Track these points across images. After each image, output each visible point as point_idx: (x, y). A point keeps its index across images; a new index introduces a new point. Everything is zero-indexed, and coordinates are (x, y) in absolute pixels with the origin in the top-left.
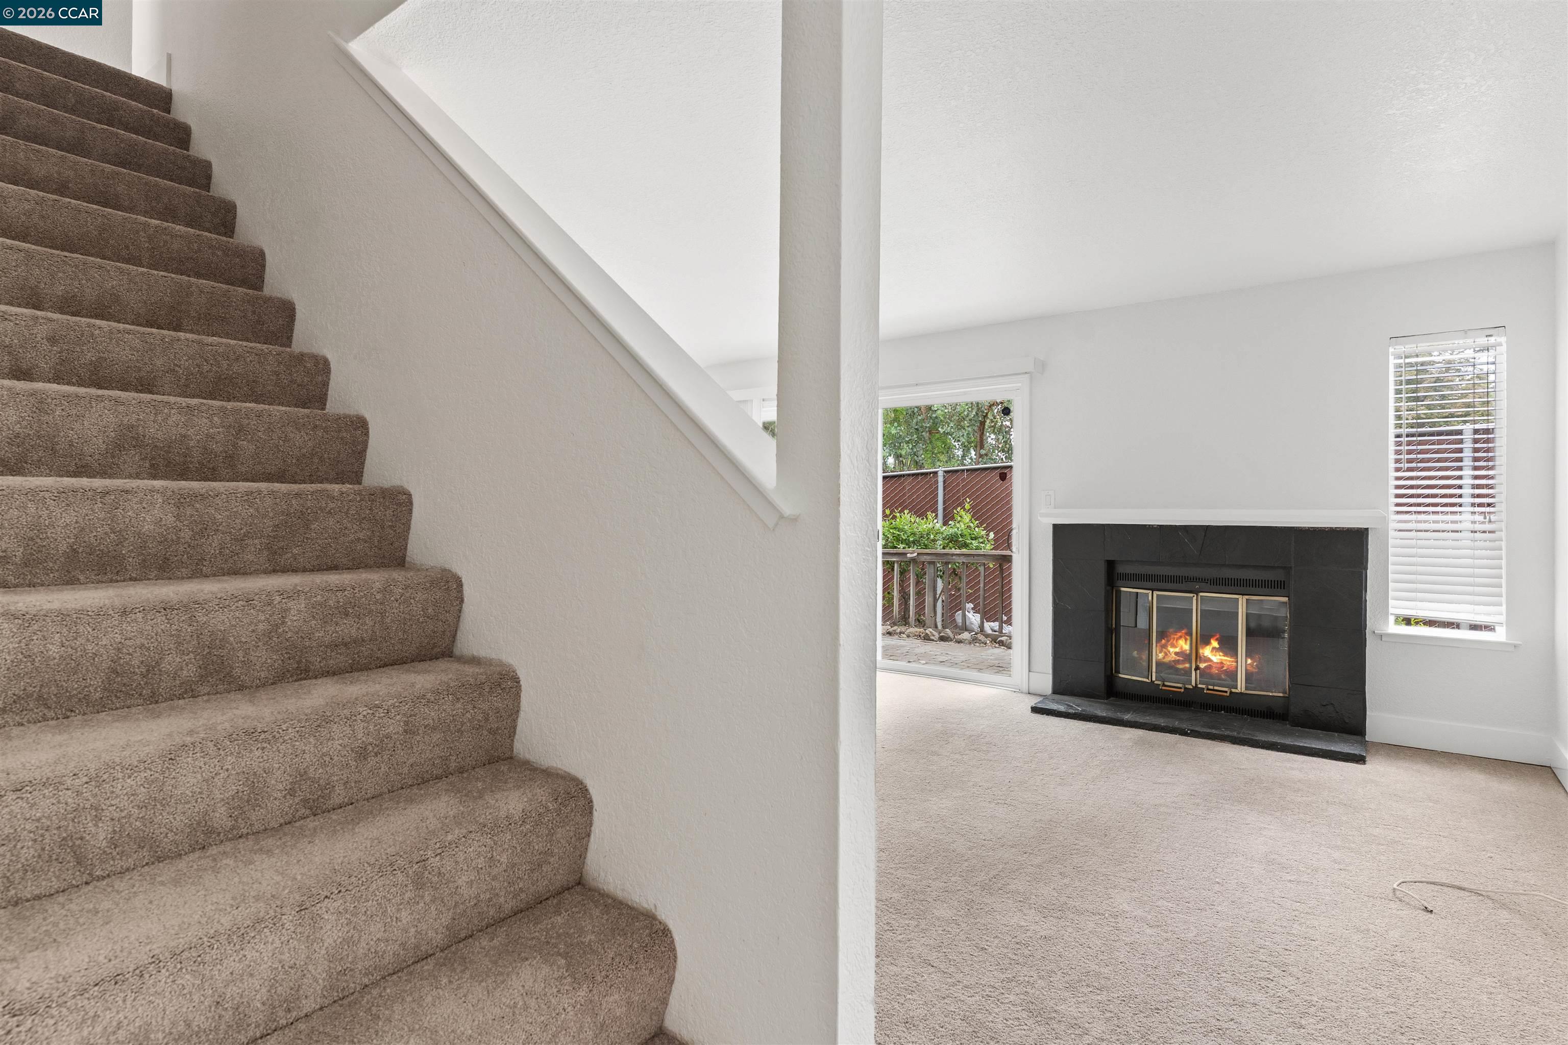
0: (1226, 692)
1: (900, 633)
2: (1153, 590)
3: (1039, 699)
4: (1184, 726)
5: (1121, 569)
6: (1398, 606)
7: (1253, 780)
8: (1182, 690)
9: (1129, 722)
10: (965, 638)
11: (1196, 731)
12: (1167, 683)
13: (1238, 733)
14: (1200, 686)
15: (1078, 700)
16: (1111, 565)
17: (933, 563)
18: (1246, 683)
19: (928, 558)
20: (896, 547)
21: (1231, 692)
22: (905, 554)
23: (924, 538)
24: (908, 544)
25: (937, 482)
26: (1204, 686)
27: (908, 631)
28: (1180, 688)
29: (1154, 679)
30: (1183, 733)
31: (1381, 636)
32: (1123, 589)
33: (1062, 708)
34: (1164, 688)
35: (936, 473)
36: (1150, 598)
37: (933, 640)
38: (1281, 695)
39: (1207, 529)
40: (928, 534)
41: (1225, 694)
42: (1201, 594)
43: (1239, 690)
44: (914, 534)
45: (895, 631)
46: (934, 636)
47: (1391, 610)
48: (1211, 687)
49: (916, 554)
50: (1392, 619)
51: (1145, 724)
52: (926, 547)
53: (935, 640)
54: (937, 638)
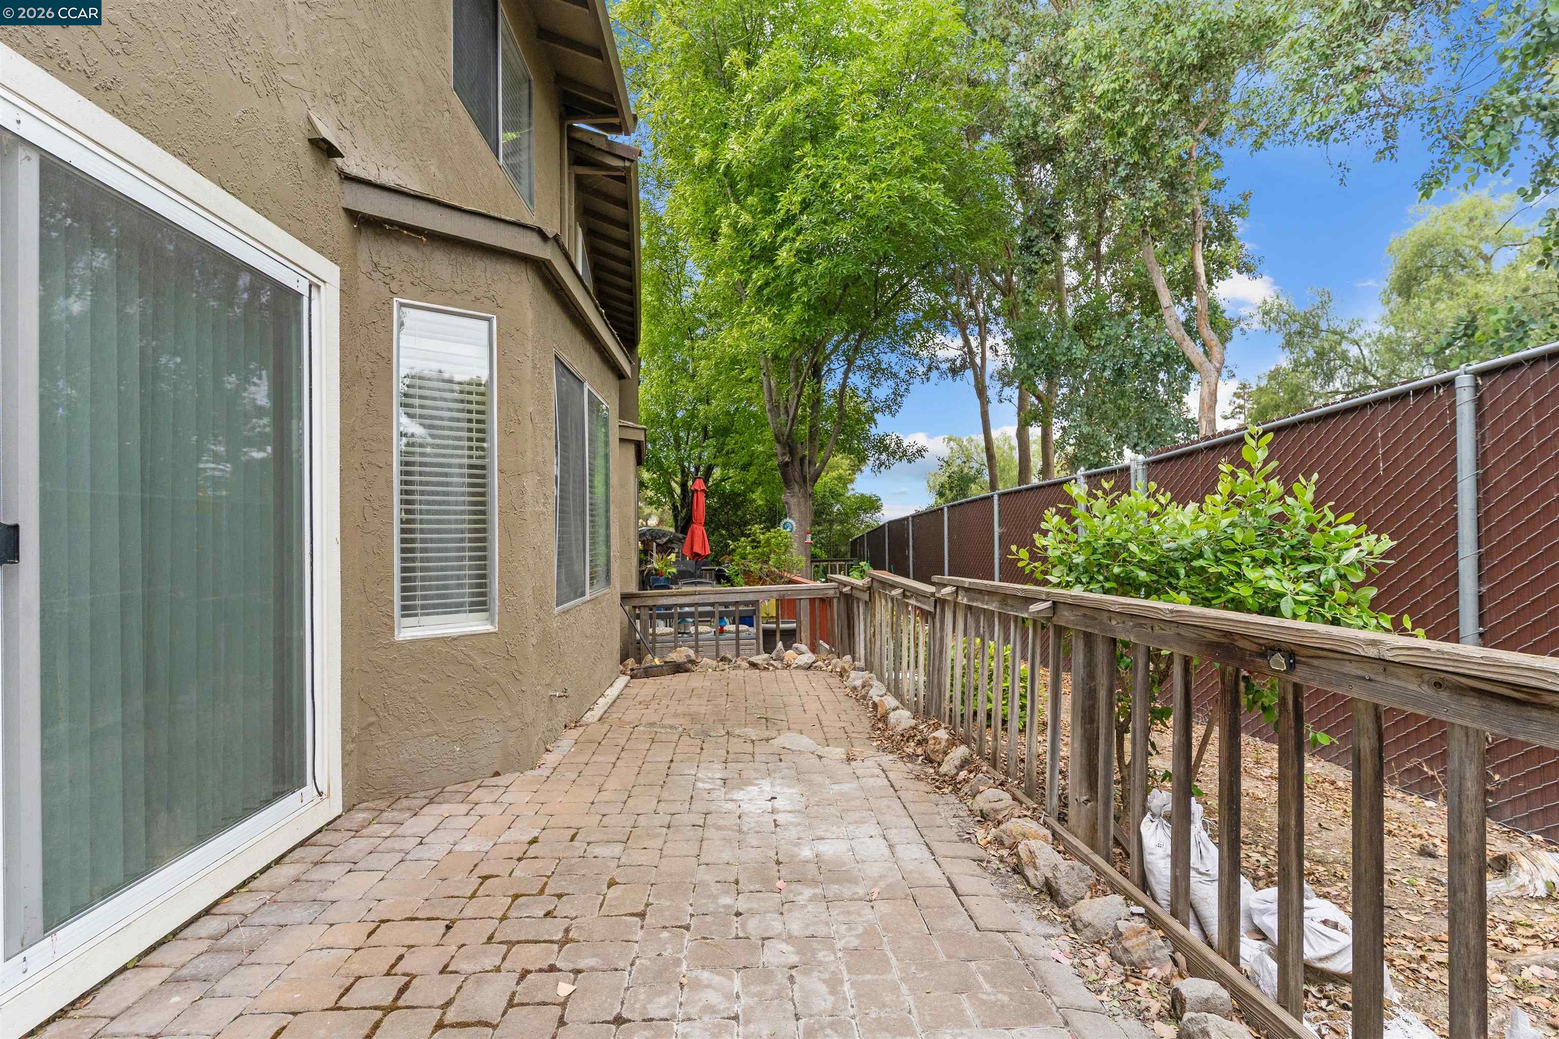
53: (1033, 882)
54: (1041, 879)
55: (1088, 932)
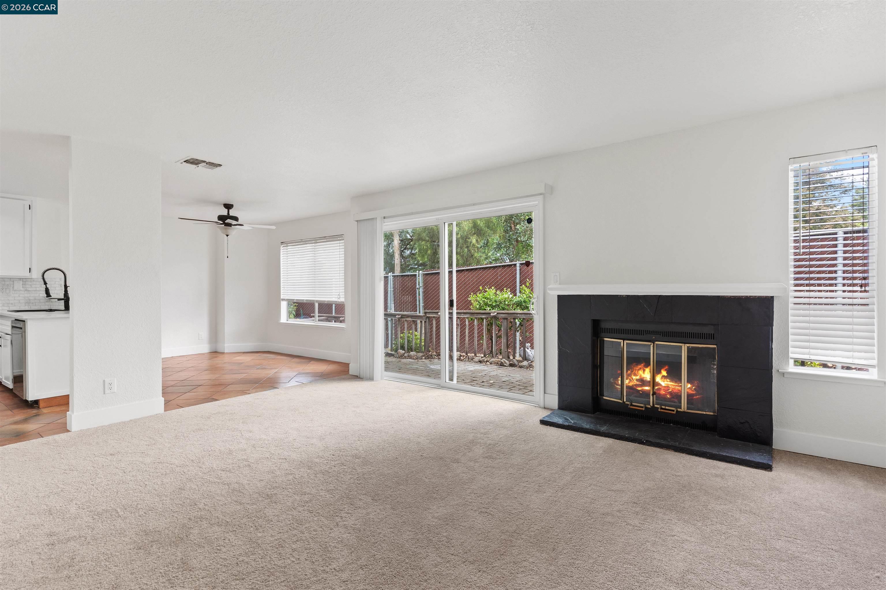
0: (673, 411)
1: (487, 361)
2: (624, 340)
3: (548, 413)
4: (642, 437)
5: (604, 325)
6: (795, 353)
7: (685, 487)
8: (644, 409)
9: (604, 433)
10: (524, 365)
11: (650, 441)
12: (634, 404)
13: (679, 444)
14: (656, 406)
15: (573, 415)
16: (596, 323)
17: (507, 319)
18: (687, 404)
19: (503, 315)
20: (485, 310)
21: (677, 411)
22: (490, 313)
23: (502, 303)
24: (493, 307)
25: (516, 270)
26: (658, 406)
27: (491, 360)
28: (642, 407)
29: (625, 400)
30: (641, 442)
31: (783, 374)
32: (606, 339)
33: (560, 421)
34: (631, 407)
35: (515, 265)
36: (622, 345)
37: (505, 366)
38: (712, 414)
39: (659, 298)
40: (505, 301)
41: (673, 412)
42: (657, 343)
43: (682, 410)
44: (496, 301)
45: (484, 360)
46: (506, 363)
47: (791, 355)
48: (663, 407)
49: (496, 314)
50: (791, 362)
51: (615, 435)
52: (504, 309)
53: (507, 366)
54: (508, 365)
55: (525, 367)
